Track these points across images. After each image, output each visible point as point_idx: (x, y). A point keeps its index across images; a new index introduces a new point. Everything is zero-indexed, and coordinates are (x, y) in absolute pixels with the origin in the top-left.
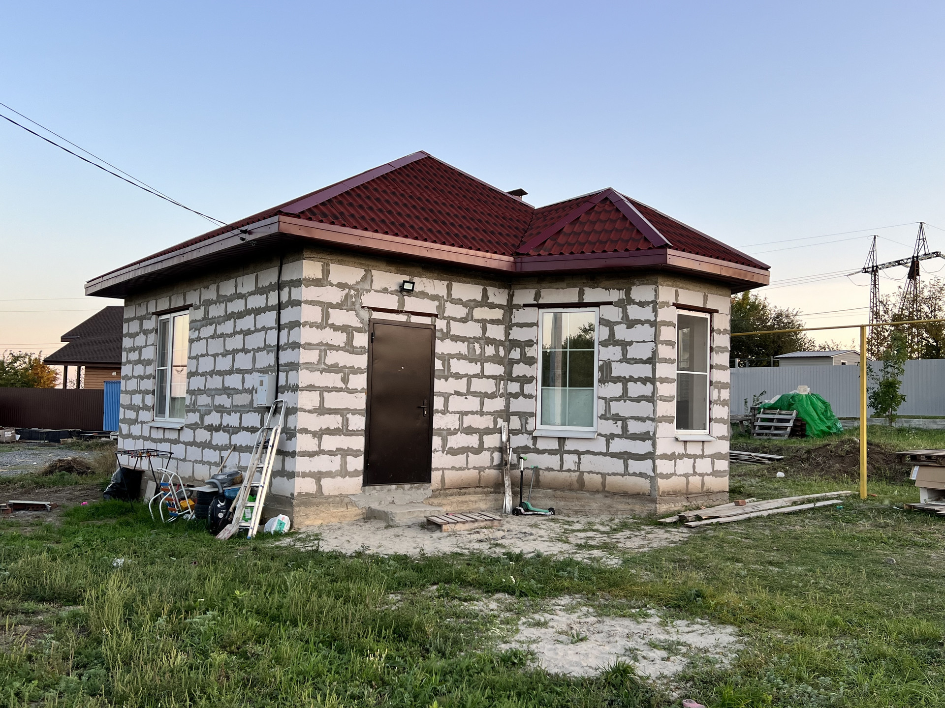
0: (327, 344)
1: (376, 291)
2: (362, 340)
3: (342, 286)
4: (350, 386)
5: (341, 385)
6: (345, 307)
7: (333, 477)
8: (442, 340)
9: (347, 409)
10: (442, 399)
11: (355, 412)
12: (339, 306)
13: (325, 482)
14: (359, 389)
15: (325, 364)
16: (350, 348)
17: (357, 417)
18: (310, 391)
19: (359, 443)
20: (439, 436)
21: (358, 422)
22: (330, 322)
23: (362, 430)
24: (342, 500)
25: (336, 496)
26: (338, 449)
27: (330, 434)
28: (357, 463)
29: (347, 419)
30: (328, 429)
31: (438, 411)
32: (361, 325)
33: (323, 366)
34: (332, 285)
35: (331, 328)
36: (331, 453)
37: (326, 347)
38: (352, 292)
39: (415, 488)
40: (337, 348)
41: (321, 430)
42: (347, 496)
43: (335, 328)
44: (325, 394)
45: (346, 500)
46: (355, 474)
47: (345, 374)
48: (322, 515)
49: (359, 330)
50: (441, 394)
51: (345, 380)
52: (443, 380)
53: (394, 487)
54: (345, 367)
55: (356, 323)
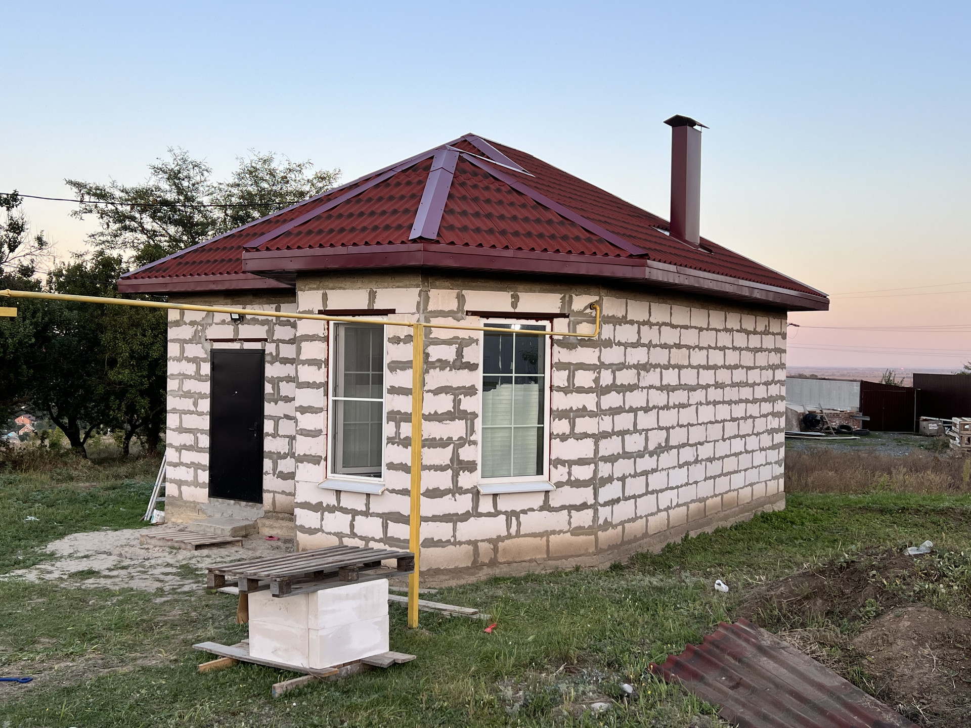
0: (184, 374)
1: (216, 324)
2: (206, 369)
3: (192, 323)
4: (199, 409)
5: (192, 408)
6: (194, 342)
7: (189, 486)
8: (272, 363)
9: (197, 429)
10: (272, 422)
11: (202, 432)
12: (190, 341)
13: (184, 488)
14: (205, 412)
15: (183, 391)
16: (198, 377)
17: (204, 435)
18: (174, 413)
19: (205, 459)
20: (270, 459)
21: (205, 441)
22: (185, 356)
23: (207, 448)
24: (194, 506)
25: (191, 502)
26: (192, 463)
27: (186, 450)
28: (204, 477)
29: (197, 438)
30: (185, 445)
31: (268, 435)
32: (206, 356)
33: (182, 393)
34: (186, 324)
35: (185, 360)
36: (187, 466)
37: (183, 377)
38: (200, 328)
39: (250, 506)
40: (189, 377)
41: (180, 445)
42: (198, 503)
43: (189, 360)
44: (183, 415)
45: (198, 507)
46: (202, 486)
47: (195, 399)
48: (182, 515)
49: (204, 360)
50: (271, 417)
51: (195, 404)
52: (272, 403)
53: (232, 502)
54: (195, 393)
55: (203, 355)
